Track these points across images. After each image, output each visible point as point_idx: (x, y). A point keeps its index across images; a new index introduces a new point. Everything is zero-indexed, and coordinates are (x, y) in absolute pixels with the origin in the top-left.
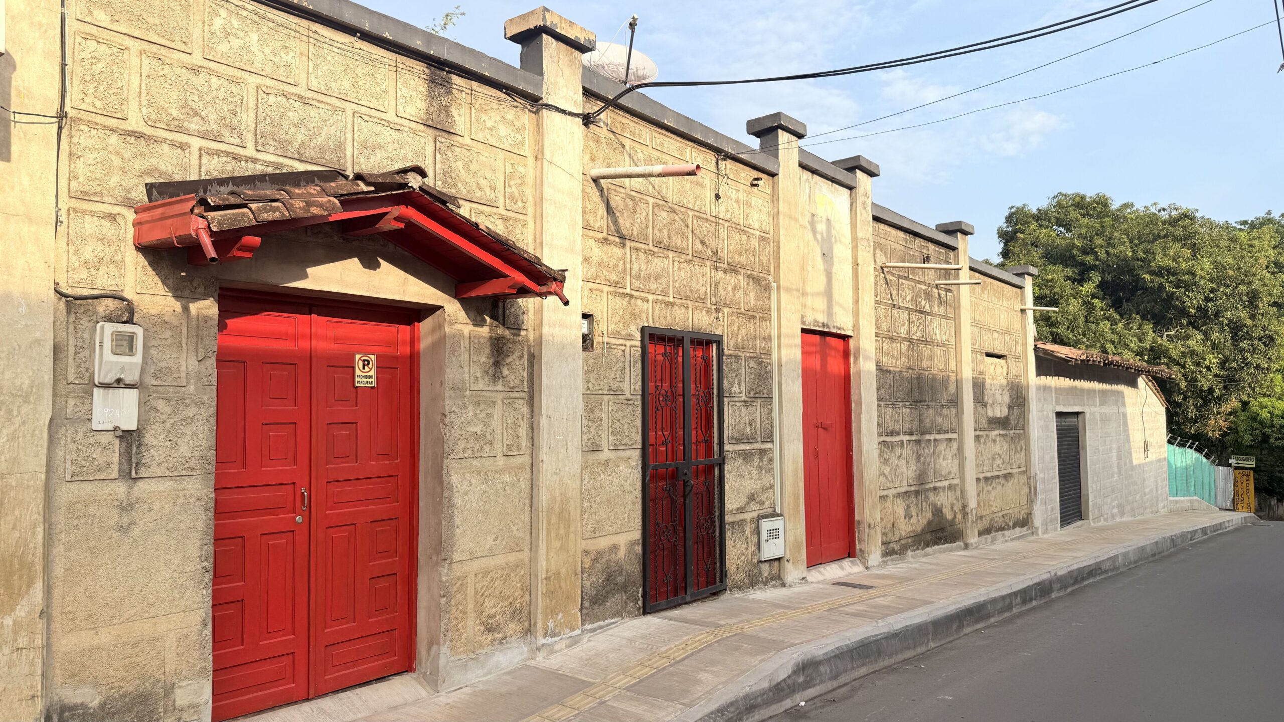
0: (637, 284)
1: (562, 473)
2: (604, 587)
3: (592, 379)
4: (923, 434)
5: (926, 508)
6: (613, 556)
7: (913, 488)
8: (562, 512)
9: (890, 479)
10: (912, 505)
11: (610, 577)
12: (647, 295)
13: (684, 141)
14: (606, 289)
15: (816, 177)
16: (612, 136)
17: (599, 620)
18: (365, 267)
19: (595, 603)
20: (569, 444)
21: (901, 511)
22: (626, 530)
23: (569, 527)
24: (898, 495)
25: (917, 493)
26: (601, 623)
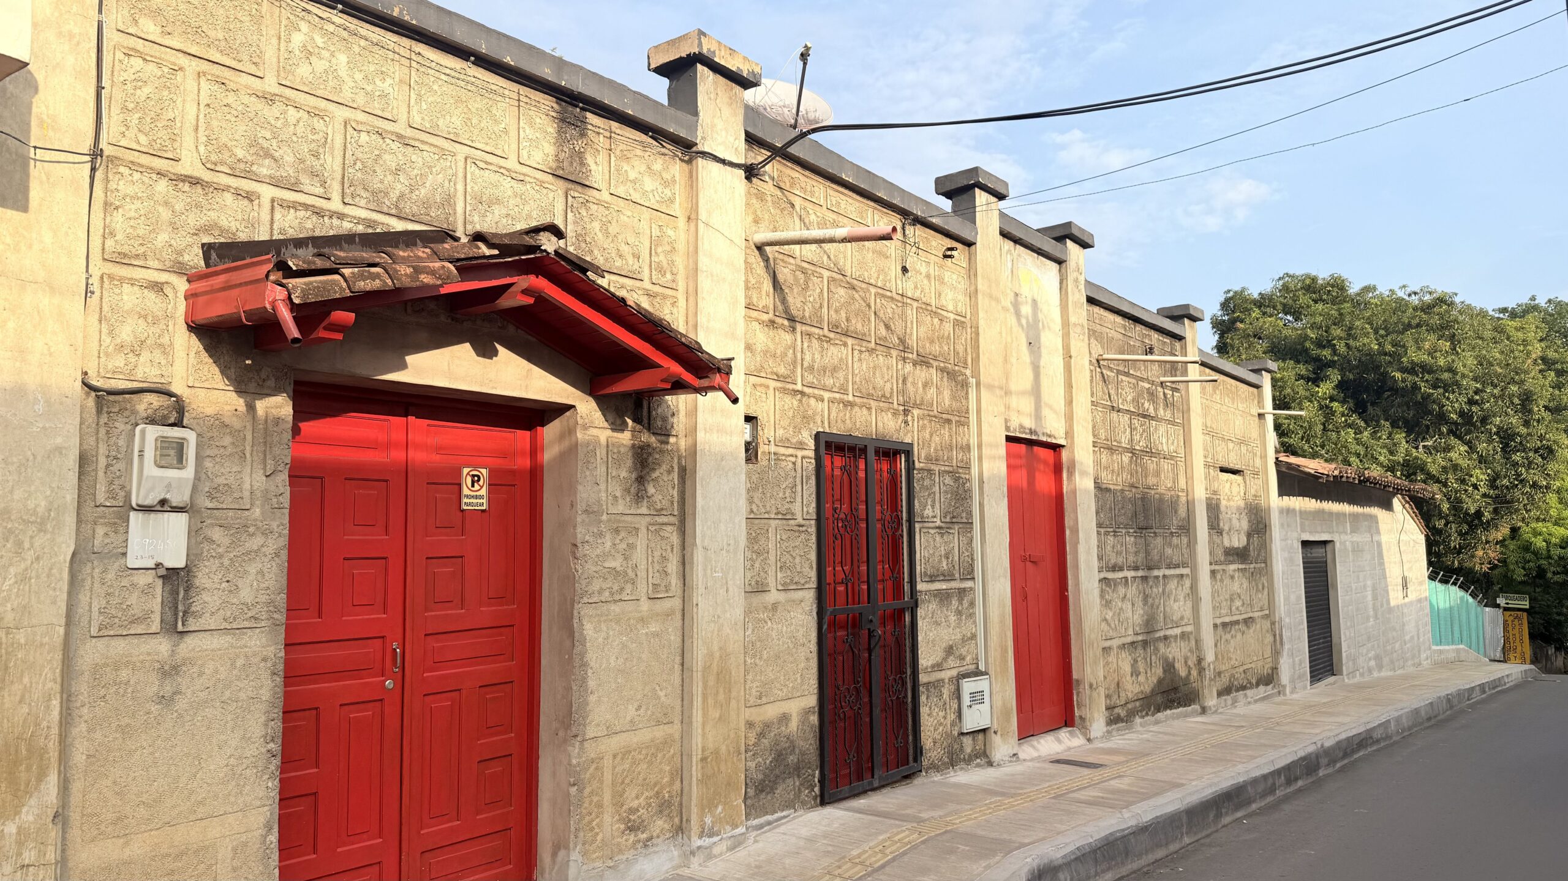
0: (810, 378)
1: (721, 621)
2: (772, 770)
3: (756, 500)
4: (1150, 568)
5: (1155, 663)
6: (783, 728)
7: (1140, 638)
8: (722, 672)
9: (1113, 626)
10: (1139, 659)
11: (780, 757)
12: (822, 392)
13: (865, 201)
14: (773, 384)
15: (1020, 249)
16: (779, 193)
17: (766, 813)
18: (478, 355)
19: (762, 791)
20: (730, 583)
21: (1127, 668)
22: (799, 694)
23: (730, 691)
24: (1123, 647)
25: (1145, 643)
26: (769, 818)
